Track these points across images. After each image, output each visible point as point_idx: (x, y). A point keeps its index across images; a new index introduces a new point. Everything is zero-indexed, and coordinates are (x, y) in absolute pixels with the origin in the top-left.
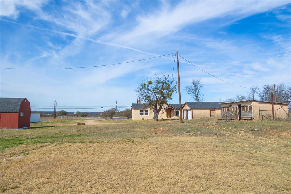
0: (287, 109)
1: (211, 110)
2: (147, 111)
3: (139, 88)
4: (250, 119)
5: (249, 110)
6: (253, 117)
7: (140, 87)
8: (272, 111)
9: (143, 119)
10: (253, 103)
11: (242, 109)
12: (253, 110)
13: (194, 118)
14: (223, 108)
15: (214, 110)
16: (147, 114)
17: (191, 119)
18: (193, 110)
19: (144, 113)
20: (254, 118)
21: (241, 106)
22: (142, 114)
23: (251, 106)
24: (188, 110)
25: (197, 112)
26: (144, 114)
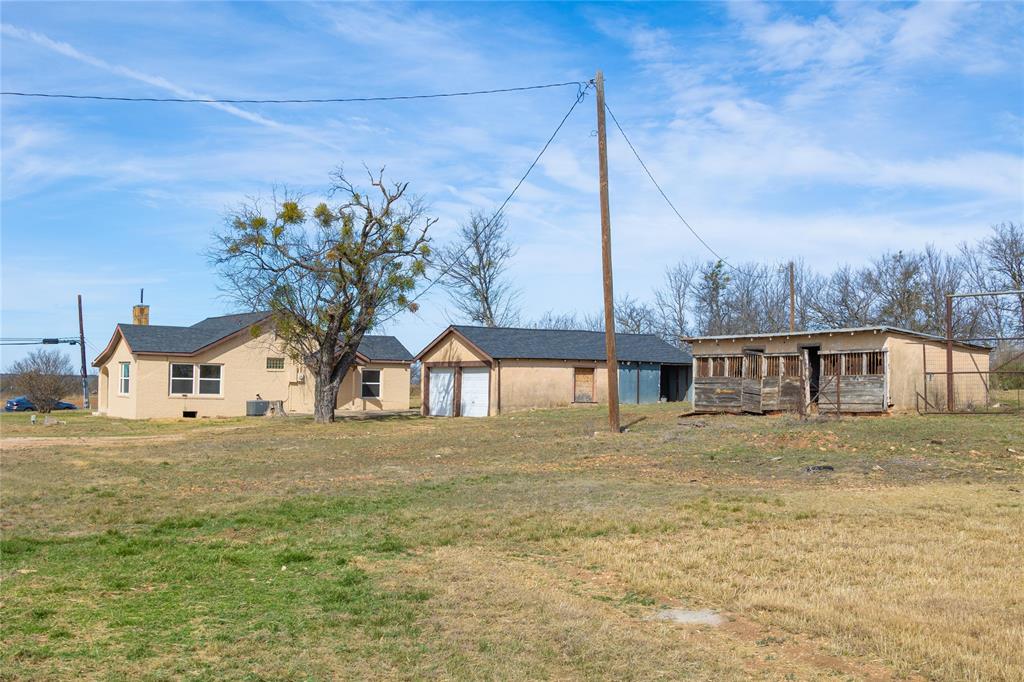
0: (988, 370)
1: (578, 371)
2: (211, 371)
3: (227, 240)
4: (871, 408)
5: (865, 373)
6: (888, 401)
7: (237, 235)
8: (944, 378)
9: (192, 414)
10: (889, 339)
11: (822, 368)
12: (888, 371)
13: (504, 410)
14: (705, 360)
15: (591, 371)
16: (210, 388)
17: (493, 413)
18: (503, 370)
19: (196, 378)
20: (891, 406)
21: (819, 353)
22: (182, 388)
23: (882, 353)
24: (461, 368)
25: (517, 377)
26: (196, 386)
